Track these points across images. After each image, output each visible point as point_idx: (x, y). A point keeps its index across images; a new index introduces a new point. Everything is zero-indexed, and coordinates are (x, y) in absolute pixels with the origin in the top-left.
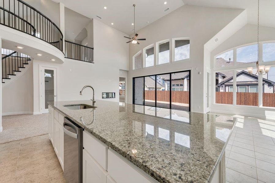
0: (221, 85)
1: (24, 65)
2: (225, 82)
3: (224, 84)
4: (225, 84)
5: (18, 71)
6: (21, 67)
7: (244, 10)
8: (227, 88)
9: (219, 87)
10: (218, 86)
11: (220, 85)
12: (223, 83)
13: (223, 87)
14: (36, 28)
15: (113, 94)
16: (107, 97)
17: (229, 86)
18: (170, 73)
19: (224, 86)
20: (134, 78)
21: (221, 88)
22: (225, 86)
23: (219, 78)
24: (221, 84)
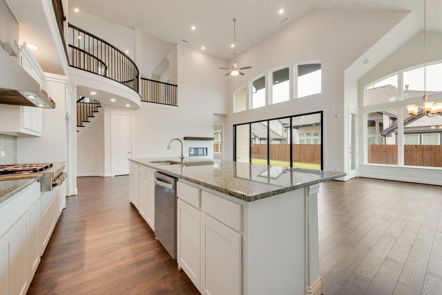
1: (94, 113)
5: (87, 122)
6: (90, 117)
7: (410, 11)
10: (383, 134)
11: (386, 133)
14: (107, 64)
15: (205, 150)
16: (196, 154)
18: (291, 117)
24: (388, 131)
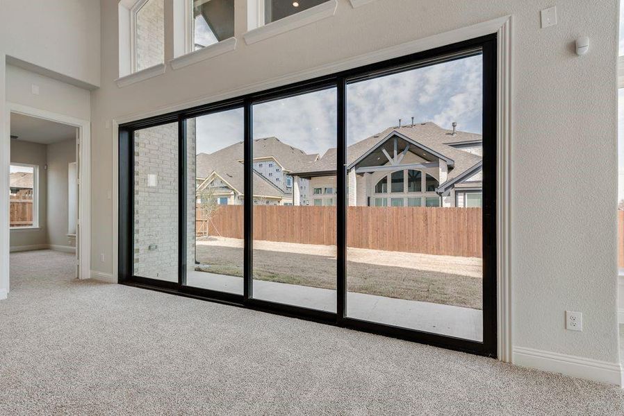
0: (446, 189)
2: (456, 182)
3: (452, 186)
4: (456, 186)
8: (461, 198)
9: (440, 194)
12: (450, 184)
13: (449, 195)
17: (464, 192)
19: (452, 191)
20: (128, 130)
21: (444, 198)
22: (456, 192)
23: (440, 169)
24: (446, 186)
